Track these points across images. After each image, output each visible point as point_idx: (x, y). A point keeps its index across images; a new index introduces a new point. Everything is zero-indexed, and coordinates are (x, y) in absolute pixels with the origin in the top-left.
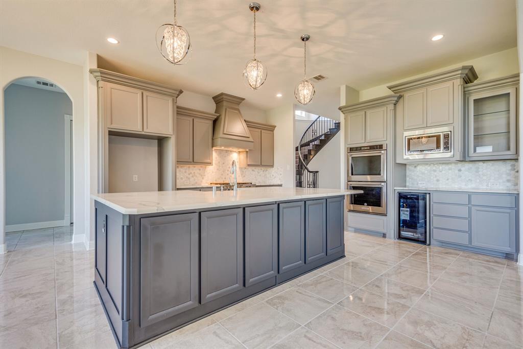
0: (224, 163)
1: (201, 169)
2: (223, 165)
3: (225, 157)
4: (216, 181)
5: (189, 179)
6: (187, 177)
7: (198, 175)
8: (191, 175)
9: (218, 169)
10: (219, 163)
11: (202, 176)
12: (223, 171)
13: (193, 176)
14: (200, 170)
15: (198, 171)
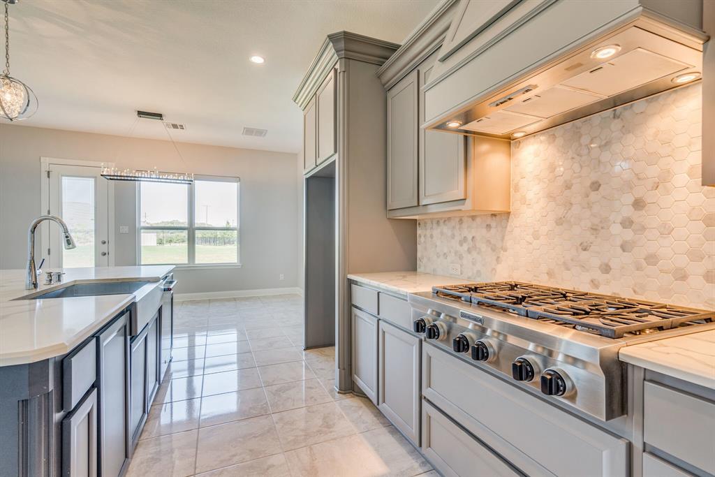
0: (596, 186)
1: (493, 224)
2: (594, 196)
3: (607, 145)
4: (550, 274)
5: (461, 257)
6: (456, 252)
7: (484, 247)
8: (465, 247)
9: (559, 222)
10: (568, 186)
11: (497, 249)
12: (594, 229)
13: (469, 251)
14: (489, 226)
15: (484, 231)
